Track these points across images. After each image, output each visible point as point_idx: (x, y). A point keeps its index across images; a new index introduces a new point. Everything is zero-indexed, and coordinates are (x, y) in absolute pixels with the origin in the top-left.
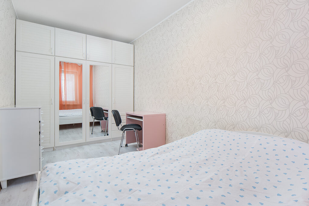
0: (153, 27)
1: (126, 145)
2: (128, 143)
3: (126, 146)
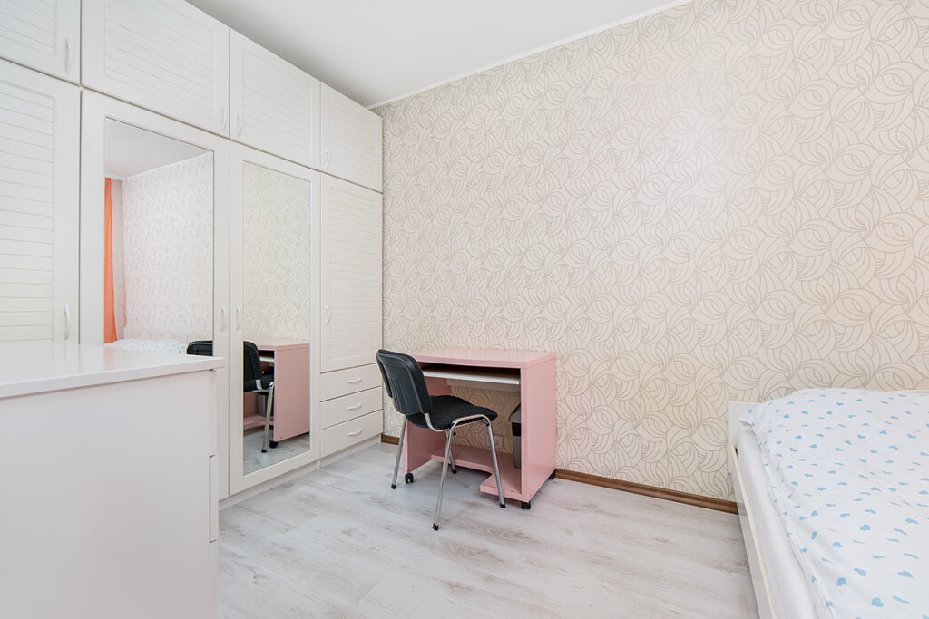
0: (493, 65)
1: (409, 478)
2: (412, 470)
3: (407, 482)
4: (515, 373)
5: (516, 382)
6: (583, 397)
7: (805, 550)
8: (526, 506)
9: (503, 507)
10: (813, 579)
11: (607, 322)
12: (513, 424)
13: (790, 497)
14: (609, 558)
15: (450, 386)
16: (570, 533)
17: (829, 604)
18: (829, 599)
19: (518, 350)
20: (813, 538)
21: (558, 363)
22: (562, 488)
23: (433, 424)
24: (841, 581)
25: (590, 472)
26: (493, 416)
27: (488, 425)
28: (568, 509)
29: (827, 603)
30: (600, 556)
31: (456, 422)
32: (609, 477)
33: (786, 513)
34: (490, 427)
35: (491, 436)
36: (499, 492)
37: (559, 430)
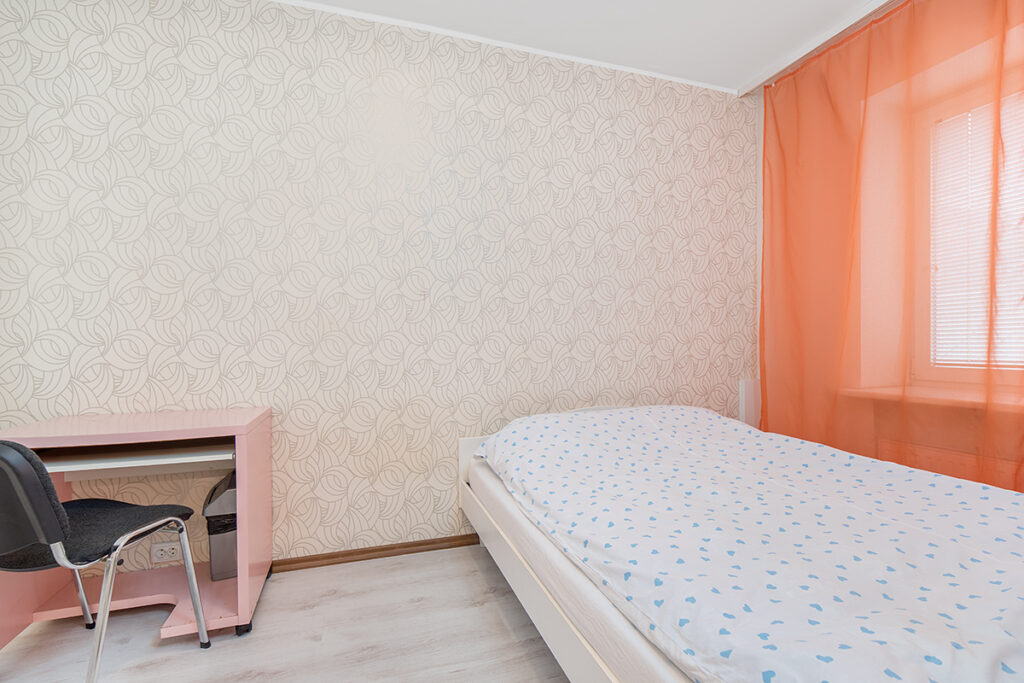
4: (228, 442)
5: (229, 456)
6: (310, 460)
7: (586, 560)
8: (243, 630)
9: (206, 645)
10: (605, 583)
11: (340, 365)
12: (207, 518)
13: (546, 516)
14: (373, 648)
15: (70, 483)
16: (316, 638)
17: (629, 599)
18: (626, 595)
19: (210, 409)
20: (585, 546)
21: (275, 421)
22: (288, 585)
23: (70, 558)
24: (627, 575)
25: (320, 551)
26: (186, 514)
27: (181, 531)
28: (303, 608)
29: (627, 599)
30: (364, 650)
31: (121, 542)
32: (342, 549)
33: (554, 532)
34: (184, 533)
35: (188, 545)
36: (199, 626)
37: (276, 510)
